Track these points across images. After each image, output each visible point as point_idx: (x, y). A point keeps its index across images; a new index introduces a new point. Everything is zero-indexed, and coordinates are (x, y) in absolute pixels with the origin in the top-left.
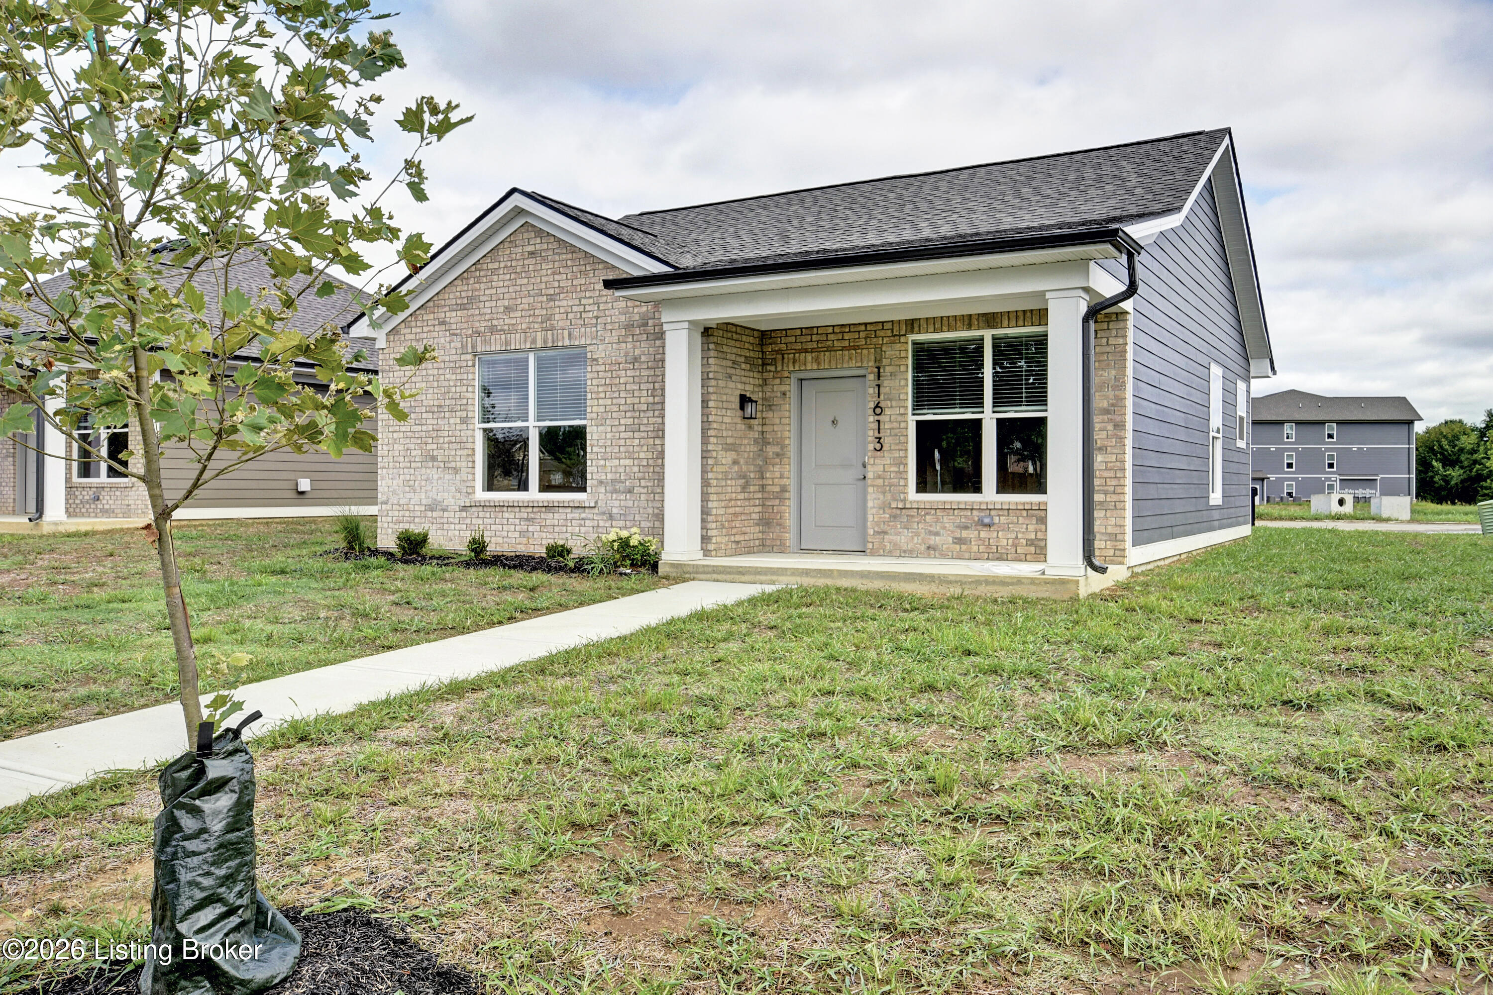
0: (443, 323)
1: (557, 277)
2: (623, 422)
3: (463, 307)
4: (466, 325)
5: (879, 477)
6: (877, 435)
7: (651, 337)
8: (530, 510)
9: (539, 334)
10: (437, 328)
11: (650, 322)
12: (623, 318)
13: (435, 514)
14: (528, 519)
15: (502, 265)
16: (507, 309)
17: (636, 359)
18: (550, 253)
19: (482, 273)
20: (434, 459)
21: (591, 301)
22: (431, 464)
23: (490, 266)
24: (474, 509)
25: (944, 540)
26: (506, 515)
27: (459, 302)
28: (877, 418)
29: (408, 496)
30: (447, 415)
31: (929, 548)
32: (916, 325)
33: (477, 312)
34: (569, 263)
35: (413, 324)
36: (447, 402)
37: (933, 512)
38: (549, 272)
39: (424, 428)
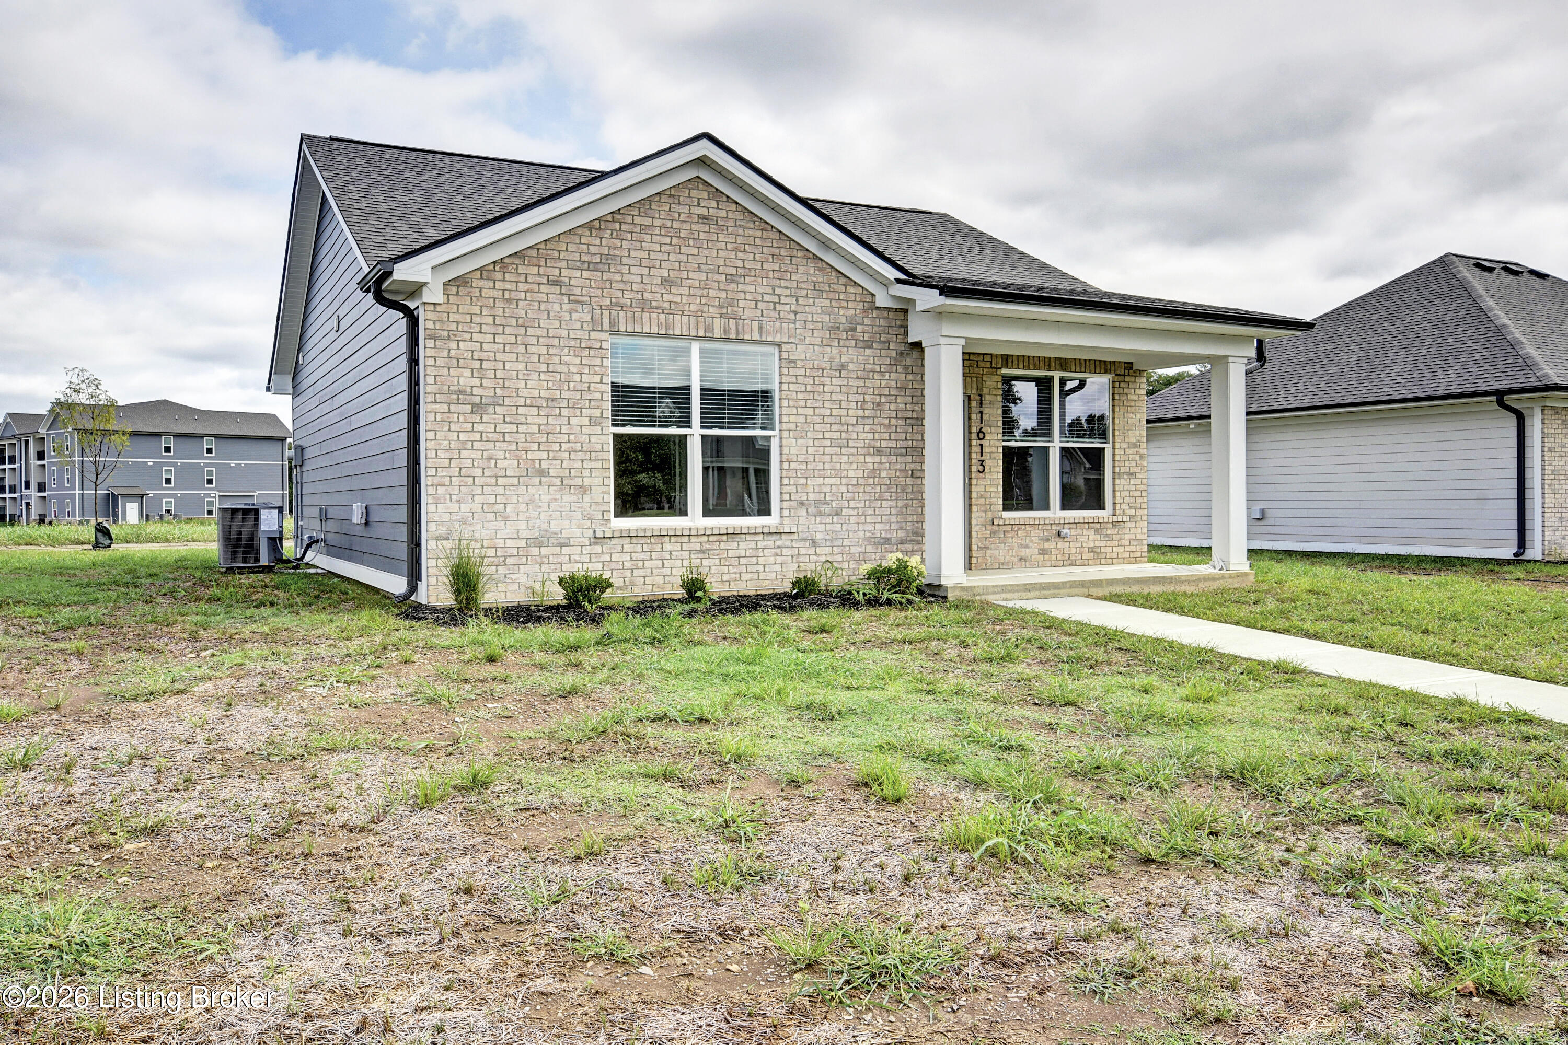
0: (557, 283)
1: (740, 255)
2: (827, 435)
3: (591, 266)
4: (599, 292)
5: (982, 497)
6: (979, 457)
7: (861, 344)
8: (705, 539)
9: (717, 321)
10: (544, 289)
11: (859, 328)
12: (827, 318)
13: (544, 551)
14: (702, 551)
15: (657, 223)
16: (666, 282)
17: (843, 367)
18: (732, 223)
19: (624, 227)
20: (542, 473)
21: (788, 292)
22: (537, 480)
23: (638, 220)
24: (615, 541)
25: (1032, 552)
26: (668, 547)
27: (585, 258)
28: (979, 442)
29: (492, 526)
30: (565, 412)
31: (1021, 559)
32: (1010, 361)
33: (618, 277)
34: (758, 241)
35: (498, 275)
36: (566, 395)
37: (1023, 527)
38: (729, 246)
39: (522, 428)
